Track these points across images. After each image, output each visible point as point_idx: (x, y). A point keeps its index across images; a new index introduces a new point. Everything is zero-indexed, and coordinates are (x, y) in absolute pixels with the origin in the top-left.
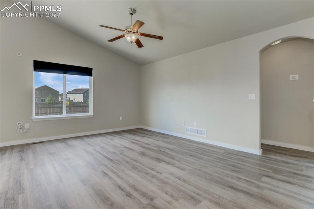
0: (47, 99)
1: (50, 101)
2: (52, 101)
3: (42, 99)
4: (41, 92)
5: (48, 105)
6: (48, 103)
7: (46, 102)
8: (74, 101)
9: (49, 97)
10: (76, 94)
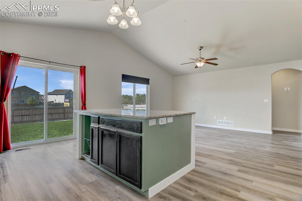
0: (29, 100)
1: (32, 102)
2: (34, 102)
3: (21, 101)
4: (20, 93)
5: (30, 106)
6: (30, 104)
7: (27, 103)
8: (55, 102)
9: (31, 98)
10: (57, 95)
